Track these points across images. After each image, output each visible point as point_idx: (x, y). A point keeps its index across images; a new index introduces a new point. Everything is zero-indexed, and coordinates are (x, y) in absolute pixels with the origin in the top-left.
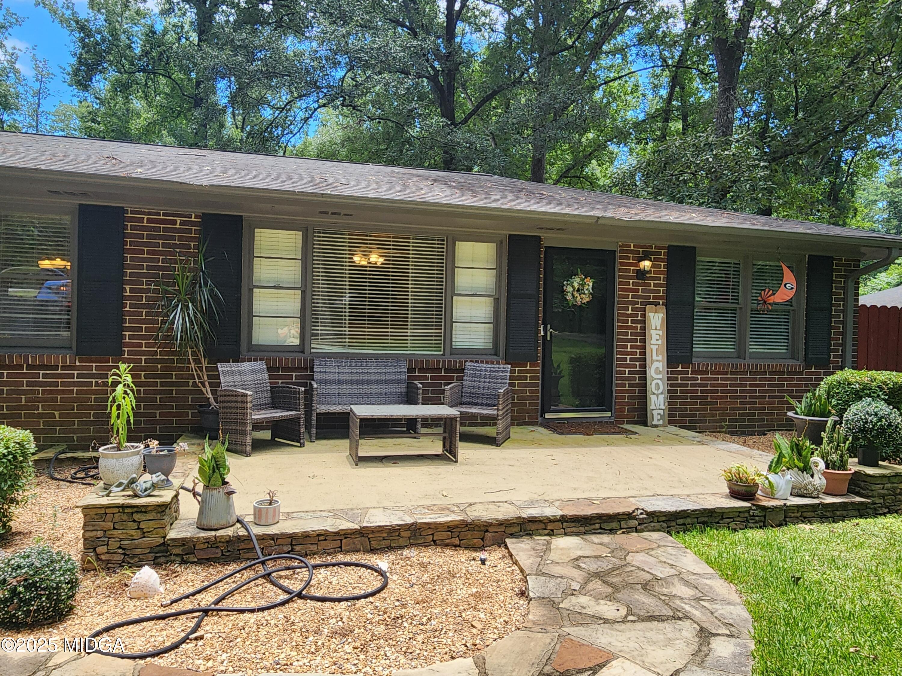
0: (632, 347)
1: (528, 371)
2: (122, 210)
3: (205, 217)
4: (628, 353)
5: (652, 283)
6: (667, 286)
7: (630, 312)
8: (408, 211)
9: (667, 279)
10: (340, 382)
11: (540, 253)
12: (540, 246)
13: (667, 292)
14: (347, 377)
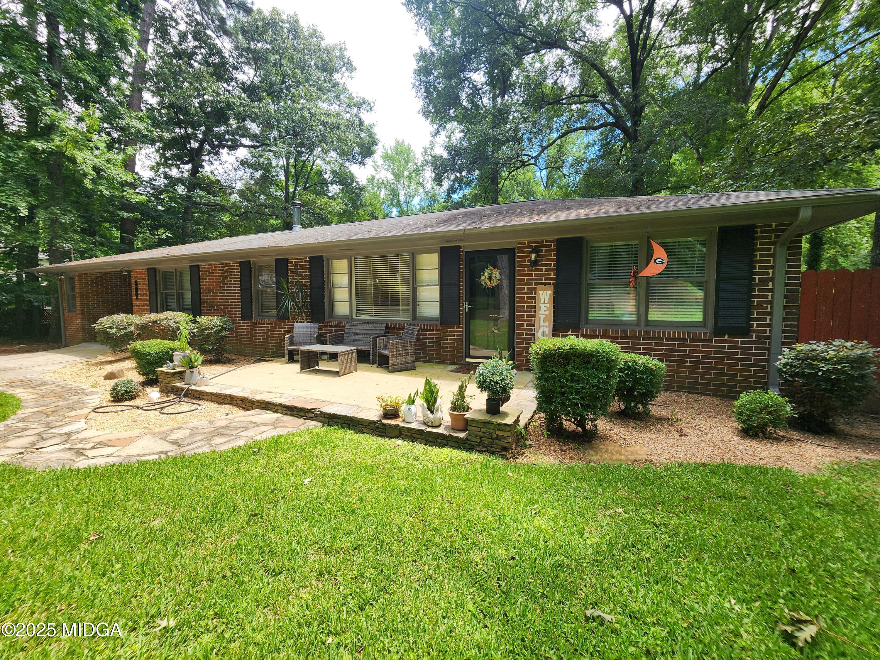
0: (528, 316)
1: (454, 331)
2: (287, 259)
3: (310, 258)
4: (525, 321)
5: (544, 268)
6: (557, 270)
7: (526, 291)
8: (366, 244)
9: (557, 265)
10: (355, 334)
11: (460, 256)
12: (460, 252)
13: (557, 275)
14: (358, 331)
